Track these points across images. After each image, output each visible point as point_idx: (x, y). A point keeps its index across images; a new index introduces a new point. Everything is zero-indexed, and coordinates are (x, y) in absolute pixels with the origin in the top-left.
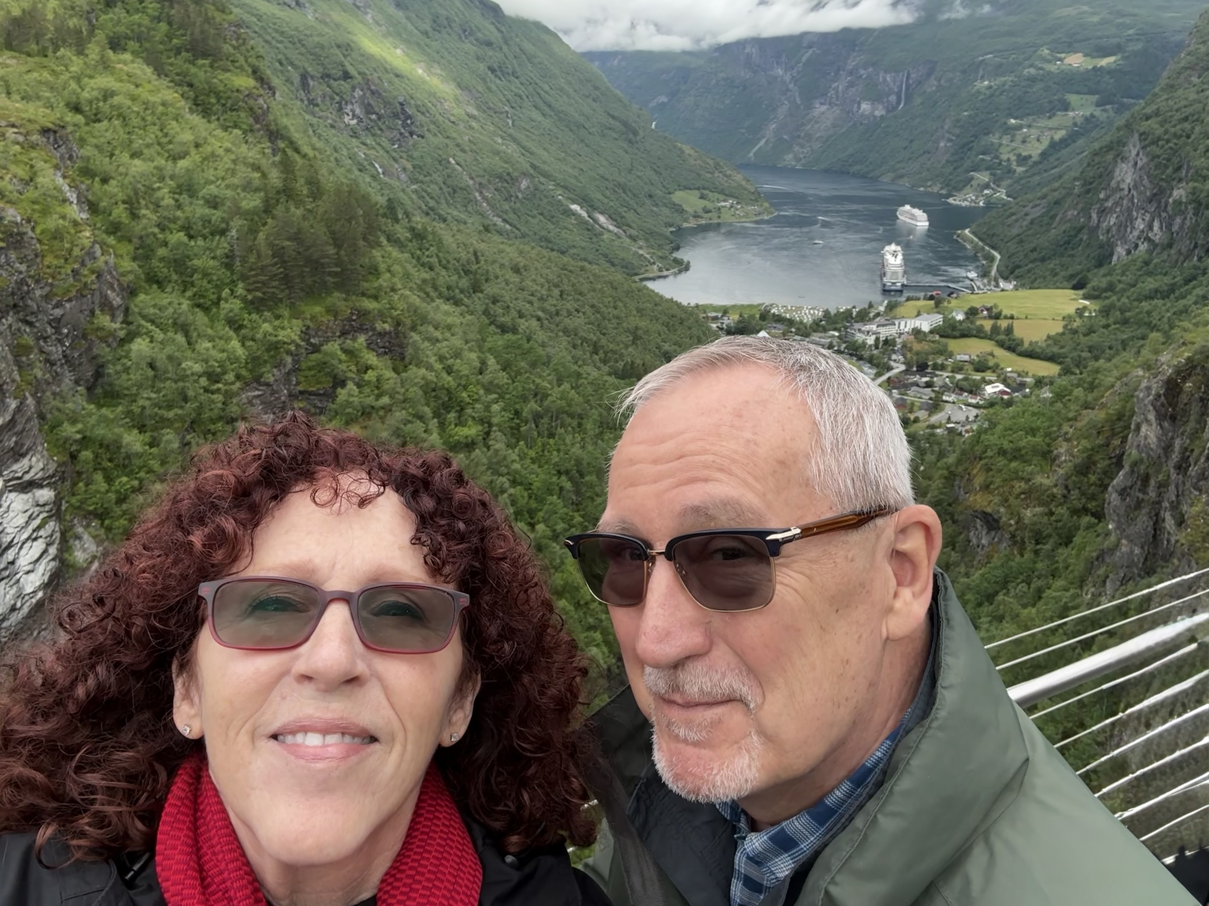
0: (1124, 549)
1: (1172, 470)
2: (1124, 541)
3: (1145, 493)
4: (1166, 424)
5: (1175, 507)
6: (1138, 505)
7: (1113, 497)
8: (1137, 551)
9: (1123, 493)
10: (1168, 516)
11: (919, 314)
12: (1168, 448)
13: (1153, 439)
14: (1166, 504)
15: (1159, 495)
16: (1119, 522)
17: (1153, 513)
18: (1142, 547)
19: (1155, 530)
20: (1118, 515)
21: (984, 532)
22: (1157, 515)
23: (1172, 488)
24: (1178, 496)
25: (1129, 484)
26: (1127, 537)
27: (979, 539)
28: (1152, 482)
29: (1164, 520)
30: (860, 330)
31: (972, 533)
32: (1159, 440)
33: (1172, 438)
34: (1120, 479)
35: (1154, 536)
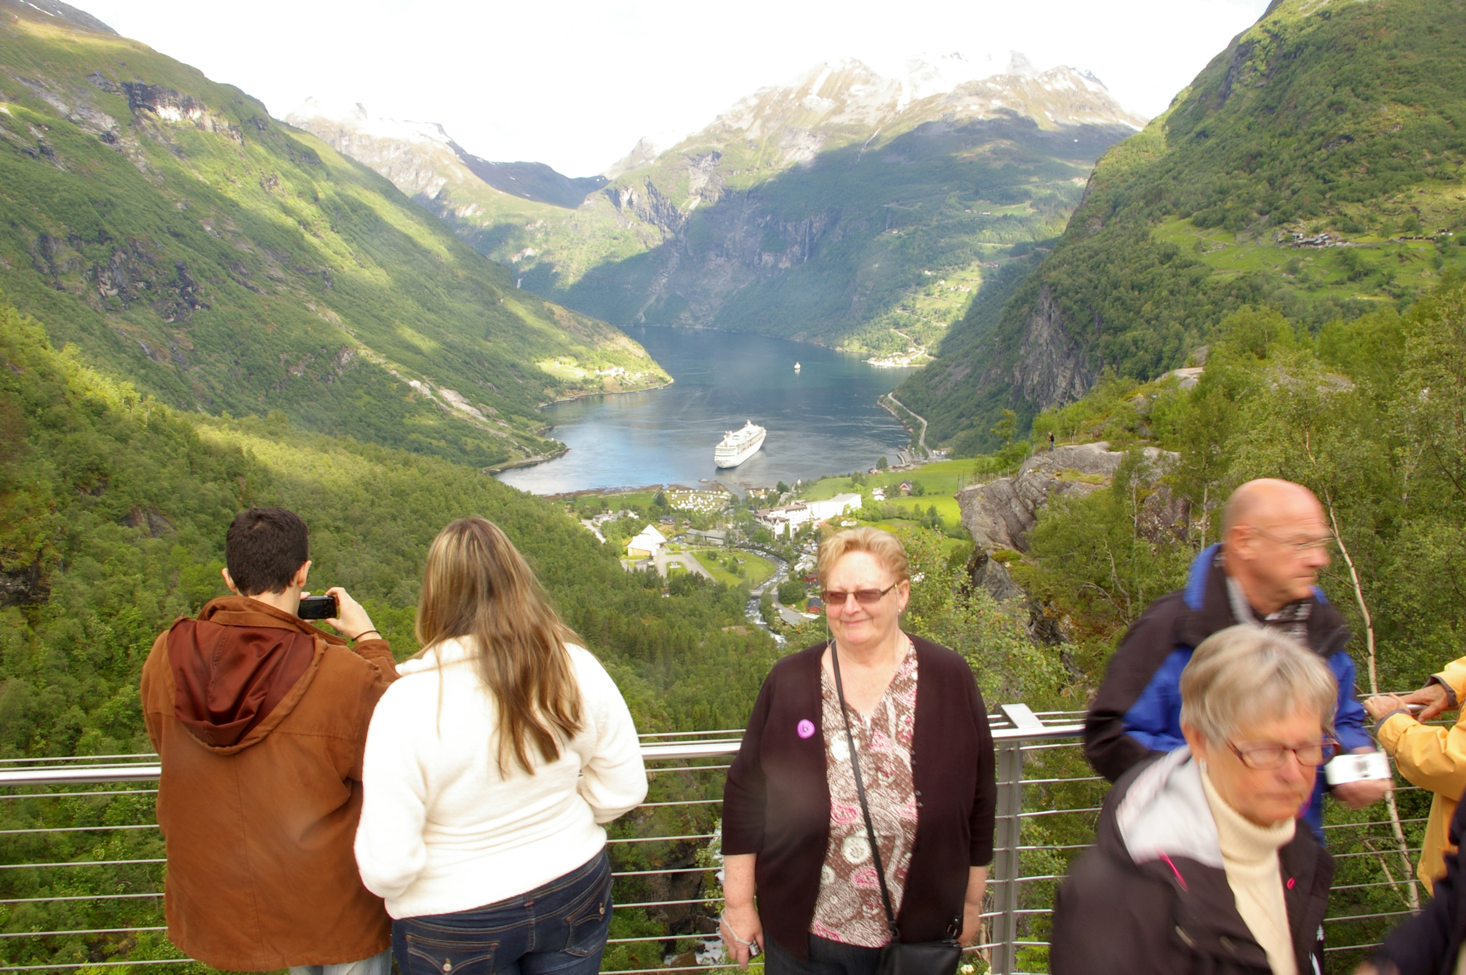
11: (832, 495)
30: (765, 518)
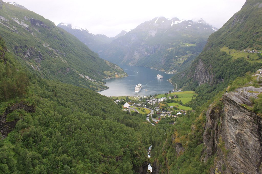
0: (208, 149)
1: (215, 130)
2: (207, 147)
3: (210, 135)
4: (213, 120)
5: (217, 138)
6: (209, 138)
7: (204, 137)
8: (210, 149)
9: (206, 136)
10: (215, 140)
11: (161, 98)
12: (213, 125)
13: (211, 123)
14: (215, 138)
15: (213, 135)
16: (206, 143)
17: (212, 140)
18: (211, 148)
19: (213, 144)
20: (206, 141)
21: (179, 147)
22: (213, 140)
23: (215, 134)
24: (217, 136)
25: (207, 134)
26: (208, 146)
27: (178, 149)
28: (211, 133)
29: (215, 141)
31: (176, 148)
32: (212, 123)
33: (214, 123)
34: (205, 133)
35: (213, 145)
